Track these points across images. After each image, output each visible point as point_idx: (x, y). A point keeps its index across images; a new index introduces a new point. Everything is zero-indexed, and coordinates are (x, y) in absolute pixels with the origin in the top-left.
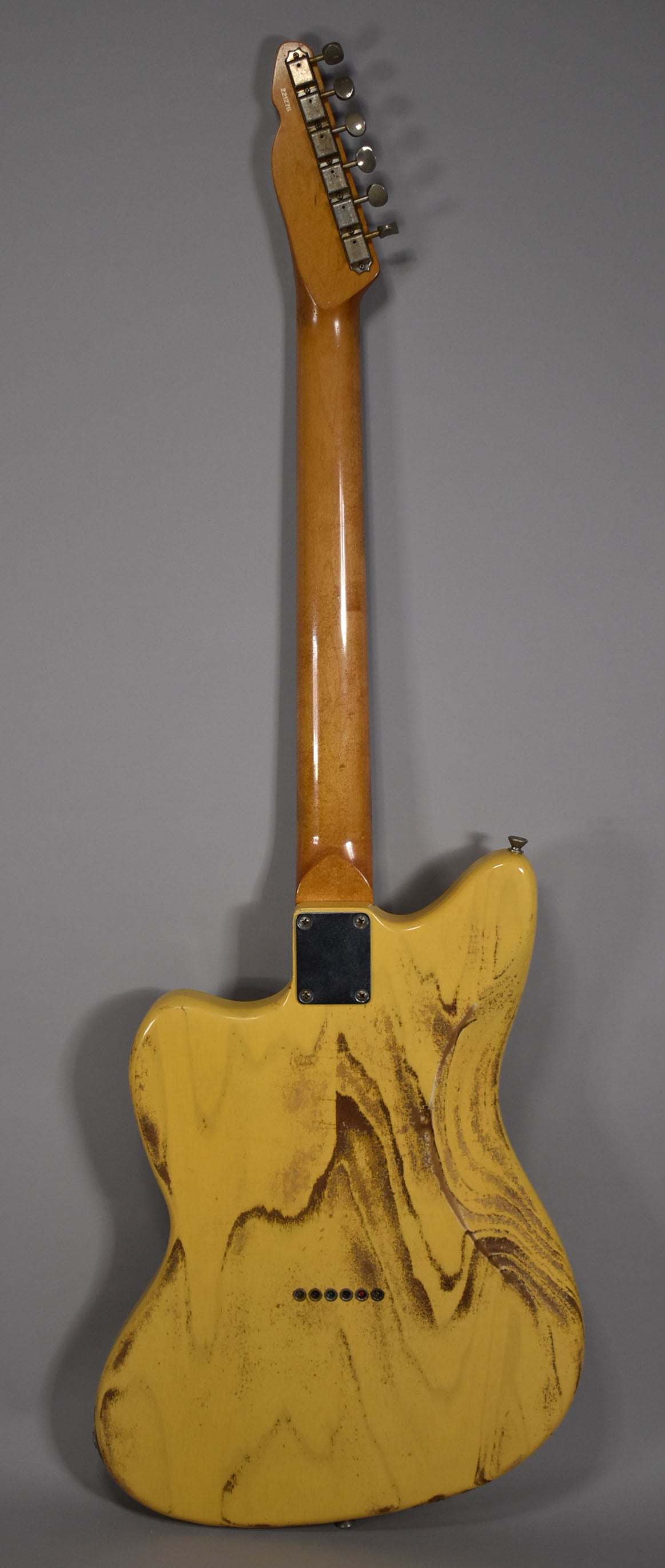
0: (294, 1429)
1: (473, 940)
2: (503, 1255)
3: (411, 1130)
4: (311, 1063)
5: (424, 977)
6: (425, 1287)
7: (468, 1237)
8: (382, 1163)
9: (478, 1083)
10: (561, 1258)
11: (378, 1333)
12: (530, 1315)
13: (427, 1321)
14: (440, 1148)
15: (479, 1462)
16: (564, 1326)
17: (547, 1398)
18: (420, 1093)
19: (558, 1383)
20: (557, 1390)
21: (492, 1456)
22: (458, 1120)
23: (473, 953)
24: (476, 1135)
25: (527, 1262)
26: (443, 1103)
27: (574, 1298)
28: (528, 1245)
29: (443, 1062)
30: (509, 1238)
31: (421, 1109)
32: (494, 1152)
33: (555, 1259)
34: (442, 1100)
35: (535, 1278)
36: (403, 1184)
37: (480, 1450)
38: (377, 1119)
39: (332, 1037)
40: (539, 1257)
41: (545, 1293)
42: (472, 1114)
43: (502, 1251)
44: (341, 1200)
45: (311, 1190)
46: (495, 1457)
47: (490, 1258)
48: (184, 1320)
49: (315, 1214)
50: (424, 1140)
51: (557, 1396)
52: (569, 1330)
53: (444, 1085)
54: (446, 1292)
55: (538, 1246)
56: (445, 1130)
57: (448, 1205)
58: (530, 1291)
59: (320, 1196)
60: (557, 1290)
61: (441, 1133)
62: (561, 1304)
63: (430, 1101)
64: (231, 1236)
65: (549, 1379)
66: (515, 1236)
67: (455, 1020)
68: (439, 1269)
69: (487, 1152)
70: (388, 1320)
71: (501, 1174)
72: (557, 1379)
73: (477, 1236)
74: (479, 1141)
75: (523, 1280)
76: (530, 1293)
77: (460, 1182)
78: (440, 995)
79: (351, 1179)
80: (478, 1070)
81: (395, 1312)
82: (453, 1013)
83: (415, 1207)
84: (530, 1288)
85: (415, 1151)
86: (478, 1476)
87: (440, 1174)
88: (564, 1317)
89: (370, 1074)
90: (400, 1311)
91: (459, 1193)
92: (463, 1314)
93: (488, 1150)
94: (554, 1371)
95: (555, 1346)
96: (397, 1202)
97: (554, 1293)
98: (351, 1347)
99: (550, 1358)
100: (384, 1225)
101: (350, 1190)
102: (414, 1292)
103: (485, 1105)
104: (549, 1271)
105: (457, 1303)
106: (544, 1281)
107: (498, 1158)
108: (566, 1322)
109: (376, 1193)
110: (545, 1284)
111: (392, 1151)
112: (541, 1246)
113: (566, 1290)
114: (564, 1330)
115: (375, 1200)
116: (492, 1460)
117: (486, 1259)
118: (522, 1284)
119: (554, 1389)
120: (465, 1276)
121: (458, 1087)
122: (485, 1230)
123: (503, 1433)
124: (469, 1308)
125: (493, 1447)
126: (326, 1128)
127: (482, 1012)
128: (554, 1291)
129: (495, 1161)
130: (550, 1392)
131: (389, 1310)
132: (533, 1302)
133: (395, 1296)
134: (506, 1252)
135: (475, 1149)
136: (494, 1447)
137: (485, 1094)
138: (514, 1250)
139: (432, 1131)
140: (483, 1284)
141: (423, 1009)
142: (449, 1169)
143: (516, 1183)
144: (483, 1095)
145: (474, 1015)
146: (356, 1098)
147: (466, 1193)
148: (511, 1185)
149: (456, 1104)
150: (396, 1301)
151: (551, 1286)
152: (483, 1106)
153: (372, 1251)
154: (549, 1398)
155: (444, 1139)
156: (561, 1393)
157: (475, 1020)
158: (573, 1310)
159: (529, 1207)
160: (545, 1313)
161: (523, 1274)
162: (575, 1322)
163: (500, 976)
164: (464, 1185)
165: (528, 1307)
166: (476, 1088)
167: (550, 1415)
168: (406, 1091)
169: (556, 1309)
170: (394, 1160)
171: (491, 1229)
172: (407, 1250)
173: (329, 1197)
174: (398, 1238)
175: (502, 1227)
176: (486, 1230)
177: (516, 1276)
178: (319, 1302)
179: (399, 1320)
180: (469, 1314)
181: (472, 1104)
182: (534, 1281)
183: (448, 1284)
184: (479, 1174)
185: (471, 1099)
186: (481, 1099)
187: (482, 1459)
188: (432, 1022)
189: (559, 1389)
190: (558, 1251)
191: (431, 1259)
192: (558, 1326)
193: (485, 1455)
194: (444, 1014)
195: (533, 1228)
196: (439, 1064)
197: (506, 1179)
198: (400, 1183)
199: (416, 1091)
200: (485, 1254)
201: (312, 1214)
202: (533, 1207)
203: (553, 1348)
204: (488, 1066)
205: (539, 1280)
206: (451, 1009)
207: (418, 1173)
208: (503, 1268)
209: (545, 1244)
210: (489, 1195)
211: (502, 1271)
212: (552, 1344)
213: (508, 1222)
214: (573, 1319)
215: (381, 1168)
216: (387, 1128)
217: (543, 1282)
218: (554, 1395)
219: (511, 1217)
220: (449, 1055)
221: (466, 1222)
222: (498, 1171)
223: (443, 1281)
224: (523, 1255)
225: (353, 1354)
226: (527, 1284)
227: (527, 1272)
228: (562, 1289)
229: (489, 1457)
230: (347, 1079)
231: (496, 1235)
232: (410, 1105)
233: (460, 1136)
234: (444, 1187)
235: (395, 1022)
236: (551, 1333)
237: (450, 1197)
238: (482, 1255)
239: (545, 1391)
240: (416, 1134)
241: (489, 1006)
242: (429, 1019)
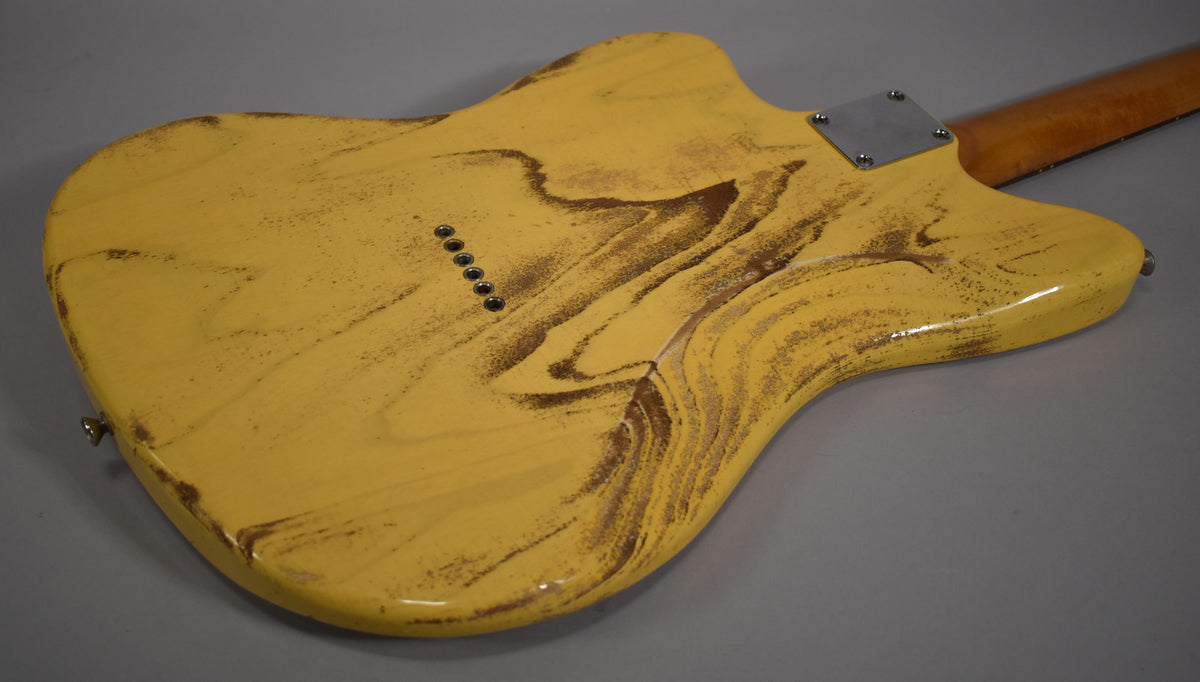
0: (238, 288)
1: (1019, 230)
2: (646, 421)
3: (746, 257)
4: (749, 150)
5: (937, 204)
6: (540, 348)
7: (648, 367)
8: (680, 246)
9: (851, 321)
10: (682, 516)
11: (438, 324)
12: (579, 486)
13: (490, 368)
14: (745, 296)
15: (282, 521)
16: (587, 544)
17: (449, 569)
18: (800, 249)
19: (484, 573)
20: (470, 576)
21: (301, 535)
22: (791, 310)
23: (1007, 236)
24: (784, 344)
25: (654, 463)
26: (803, 280)
27: (635, 552)
28: (677, 459)
29: (856, 257)
30: (674, 426)
31: (780, 256)
32: (774, 376)
33: (677, 506)
34: (807, 276)
35: (636, 479)
36: (669, 276)
37: (306, 514)
38: (732, 223)
39: (797, 156)
40: (667, 480)
41: (623, 500)
42: (807, 328)
43: (651, 418)
44: (601, 227)
45: (595, 197)
46: (303, 539)
47: (633, 403)
48: (347, 146)
49: (567, 210)
50: (743, 275)
51: (460, 582)
52: (584, 554)
53: (827, 272)
54: (549, 374)
55: (683, 475)
56: (772, 296)
57: (677, 329)
58: (615, 474)
59: (591, 208)
60: (635, 519)
61: (763, 291)
62: (619, 529)
63: (797, 263)
64: (484, 151)
65: (484, 557)
66: (681, 435)
67: (914, 248)
68: (577, 353)
69: (769, 366)
70: (461, 328)
71: (751, 396)
72: (491, 569)
73: (653, 377)
74: (778, 349)
75: (626, 461)
76: (612, 475)
77: (715, 337)
78: (930, 225)
79: (636, 226)
80: (867, 313)
81: (481, 330)
82: (922, 244)
83: (647, 298)
84: (619, 474)
85: (721, 272)
86: (254, 530)
87: (711, 306)
88: (602, 540)
89: (781, 199)
90: (486, 334)
91: (699, 339)
92: (527, 405)
93: (773, 367)
94: (503, 558)
95: (548, 542)
96: (640, 278)
97: (629, 514)
98: (399, 304)
99: (521, 543)
100: (598, 277)
101: (621, 230)
102: (523, 339)
103: (827, 344)
104: (657, 500)
105: (540, 391)
106: (639, 495)
107: (771, 384)
108: (595, 545)
109: (638, 252)
110: (635, 497)
111: (705, 250)
112: (684, 480)
113: (642, 534)
114: (580, 545)
115: (626, 256)
116: (294, 538)
117: (630, 399)
118: (619, 460)
119: (471, 571)
120: (586, 385)
121: (834, 292)
122: (668, 388)
123: (352, 533)
124: (541, 407)
125: (321, 528)
126: (683, 186)
127: (945, 275)
128: (632, 513)
129: (764, 382)
130: (462, 571)
131: (479, 322)
132: (601, 483)
133: (506, 321)
134: (653, 427)
135: (765, 348)
136: (320, 531)
137: (841, 337)
138: (660, 439)
139: (762, 278)
140: (589, 411)
141: (900, 216)
142: (724, 315)
143: (751, 422)
144: (839, 335)
145: (938, 266)
146: (741, 198)
147: (704, 350)
148: (745, 414)
149: (810, 299)
150: (498, 325)
151: (635, 507)
152: (825, 340)
153: (554, 277)
154: (450, 572)
155: (758, 298)
156: (467, 585)
157: (931, 272)
158: (618, 554)
159: (728, 449)
160: (592, 507)
161: (634, 458)
162: (600, 560)
163: (1006, 270)
164: (712, 343)
165: (589, 479)
166: (844, 322)
167: (419, 586)
168: (789, 236)
169: (606, 522)
170: (694, 255)
171: (673, 397)
172: (581, 310)
173: (598, 215)
174: (591, 296)
175: (683, 413)
176: (670, 392)
177: (627, 448)
178: (446, 252)
179: (471, 338)
180: (532, 413)
181: (819, 323)
182: (631, 478)
183: (561, 370)
184: (737, 362)
185: (825, 320)
186: (831, 335)
187: (290, 523)
188: (894, 229)
189: (475, 579)
190: (690, 511)
191: (587, 339)
192: (582, 533)
193: (300, 525)
194: (913, 238)
195: (704, 462)
196: (850, 254)
197: (748, 403)
198: (667, 272)
199: (798, 245)
200: (636, 395)
201: (564, 207)
202: (729, 457)
203: (542, 540)
204: (879, 326)
205: (637, 484)
206: (923, 240)
207: (695, 284)
208: (630, 426)
209: (690, 487)
210: (716, 384)
211: (623, 425)
212: (548, 536)
213: (693, 422)
214: (605, 555)
215: (673, 248)
216: (730, 236)
217: (637, 492)
218: (460, 576)
219: (703, 425)
220: (868, 261)
221: (665, 356)
222: (754, 390)
223: (562, 363)
224: (660, 454)
225: (390, 309)
226: (623, 469)
227: (639, 464)
228: (640, 526)
229: (300, 531)
230: (757, 183)
231: (668, 407)
232: (776, 247)
233: (774, 318)
234: (697, 316)
235: (862, 198)
236: (565, 526)
237: (688, 328)
238: (632, 393)
239: (459, 561)
240: (745, 264)
241: (958, 281)
242: (892, 226)
